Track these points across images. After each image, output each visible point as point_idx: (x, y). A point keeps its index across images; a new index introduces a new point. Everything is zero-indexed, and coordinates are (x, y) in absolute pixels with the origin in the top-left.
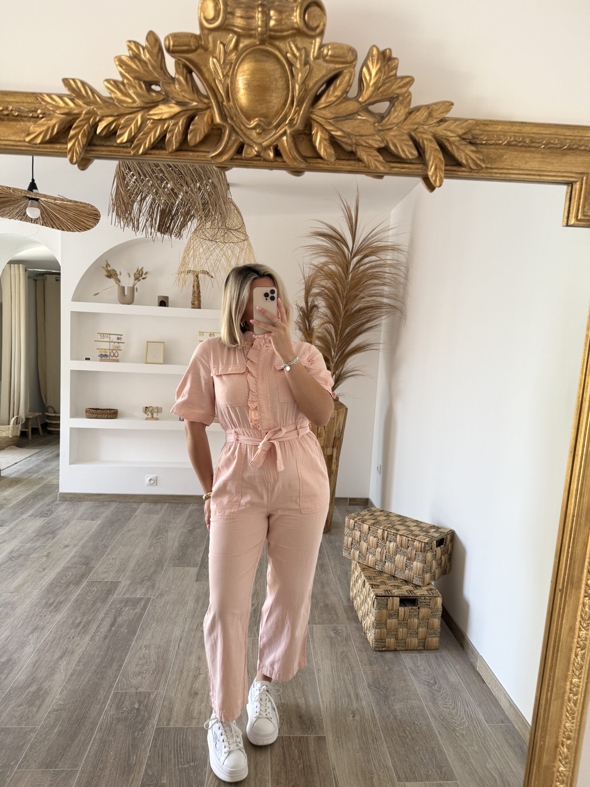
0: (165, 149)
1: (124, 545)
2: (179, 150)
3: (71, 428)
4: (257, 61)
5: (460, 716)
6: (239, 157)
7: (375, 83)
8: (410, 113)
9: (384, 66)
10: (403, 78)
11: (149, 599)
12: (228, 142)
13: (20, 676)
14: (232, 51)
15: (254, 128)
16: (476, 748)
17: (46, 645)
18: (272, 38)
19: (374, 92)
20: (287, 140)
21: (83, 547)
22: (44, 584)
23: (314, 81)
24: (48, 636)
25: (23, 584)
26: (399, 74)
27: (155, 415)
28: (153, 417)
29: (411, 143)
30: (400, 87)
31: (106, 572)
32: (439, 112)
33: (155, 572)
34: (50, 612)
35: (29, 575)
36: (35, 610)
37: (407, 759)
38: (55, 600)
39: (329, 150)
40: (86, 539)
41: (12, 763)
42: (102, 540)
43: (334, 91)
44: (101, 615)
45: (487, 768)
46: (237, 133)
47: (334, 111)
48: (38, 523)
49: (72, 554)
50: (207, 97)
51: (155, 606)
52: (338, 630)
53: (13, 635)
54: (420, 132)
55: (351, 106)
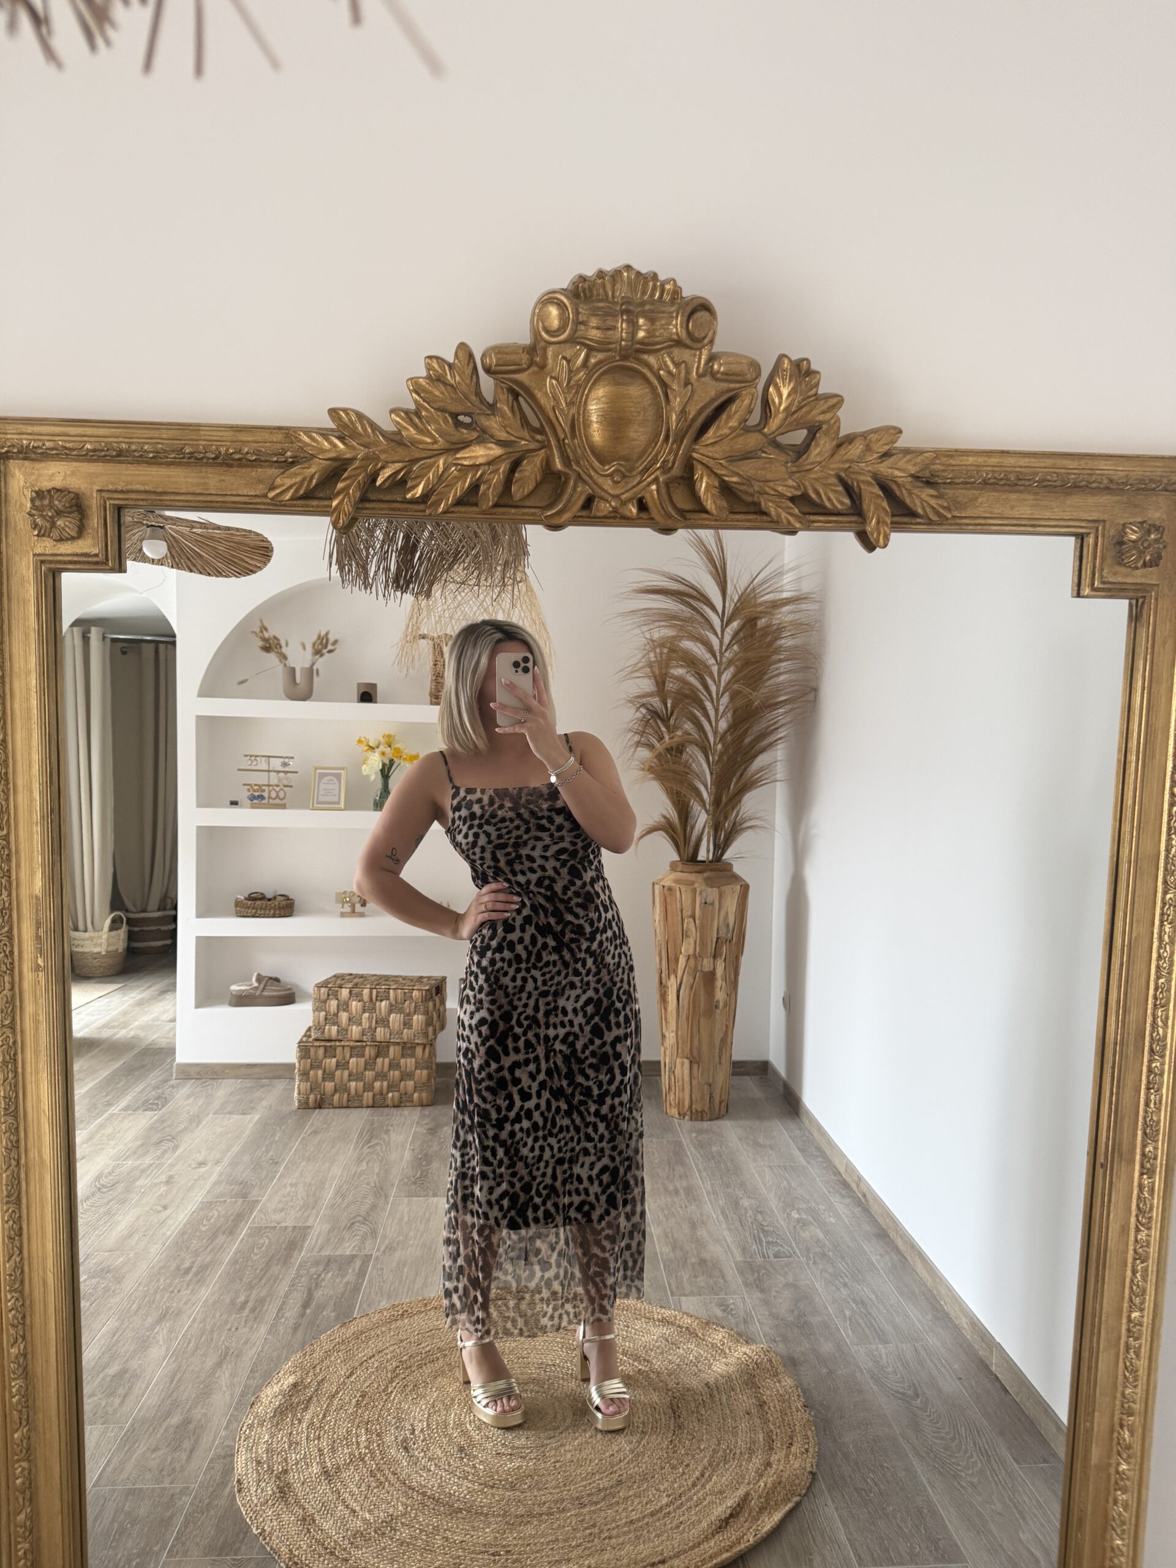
0: (476, 505)
1: (309, 1160)
2: (496, 505)
3: (199, 939)
4: (617, 383)
5: (966, 1452)
6: (584, 513)
7: (786, 409)
8: (839, 446)
9: (800, 383)
10: (828, 397)
11: (368, 1257)
12: (571, 496)
13: (148, 1397)
14: (578, 370)
15: (611, 475)
16: (999, 1507)
17: (189, 1343)
18: (638, 351)
19: (785, 419)
20: (658, 491)
21: (234, 1164)
22: (169, 1233)
23: (699, 407)
24: (190, 1326)
25: (130, 1236)
26: (821, 391)
27: (358, 908)
28: (353, 911)
29: (841, 489)
30: (823, 412)
31: (282, 1210)
32: (881, 443)
33: (374, 1207)
34: (188, 1285)
35: (138, 1219)
36: (158, 1281)
37: (873, 1528)
38: (193, 1263)
39: (719, 502)
40: (236, 1149)
41: (156, 1548)
42: (267, 1151)
43: (727, 421)
44: (283, 1288)
45: (1021, 1541)
46: (584, 481)
47: (727, 448)
48: (144, 1120)
49: (214, 1177)
50: (541, 431)
51: (382, 1269)
52: (727, 1306)
53: (124, 1327)
54: (854, 473)
55: (752, 441)
